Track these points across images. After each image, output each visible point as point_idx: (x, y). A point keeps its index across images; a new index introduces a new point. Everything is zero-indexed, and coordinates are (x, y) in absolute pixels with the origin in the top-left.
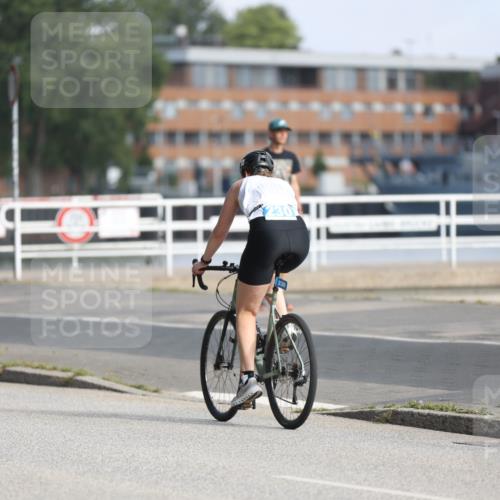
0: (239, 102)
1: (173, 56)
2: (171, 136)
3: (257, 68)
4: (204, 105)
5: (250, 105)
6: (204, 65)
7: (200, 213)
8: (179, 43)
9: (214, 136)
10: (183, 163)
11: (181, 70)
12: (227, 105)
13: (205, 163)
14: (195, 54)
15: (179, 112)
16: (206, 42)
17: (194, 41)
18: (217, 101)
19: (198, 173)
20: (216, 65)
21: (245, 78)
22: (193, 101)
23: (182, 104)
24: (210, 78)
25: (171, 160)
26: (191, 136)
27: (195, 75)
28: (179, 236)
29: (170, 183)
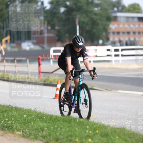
0: (129, 25)
1: (114, 15)
2: (114, 33)
3: (133, 18)
4: (121, 26)
5: (132, 26)
6: (121, 17)
7: (120, 50)
8: (115, 12)
9: (124, 33)
10: (116, 39)
11: (115, 18)
12: (126, 26)
13: (122, 39)
14: (119, 14)
15: (116, 28)
16: (121, 11)
17: (119, 11)
18: (124, 25)
19: (120, 41)
20: (124, 17)
21: (130, 20)
22: (119, 25)
23: (116, 26)
24: (122, 20)
25: (114, 38)
26: (118, 33)
27: (119, 19)
28: (116, 55)
29: (114, 44)
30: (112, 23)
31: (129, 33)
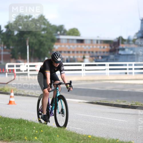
0: (69, 46)
1: (57, 37)
3: (73, 40)
4: (63, 46)
5: (71, 46)
6: (63, 39)
8: (58, 35)
11: (58, 40)
12: (67, 46)
13: (63, 57)
14: (61, 37)
15: (58, 48)
17: (61, 34)
18: (65, 45)
20: (65, 39)
21: (70, 41)
22: (61, 45)
23: (59, 46)
24: (64, 41)
27: (61, 41)
30: (56, 43)
31: (69, 52)
